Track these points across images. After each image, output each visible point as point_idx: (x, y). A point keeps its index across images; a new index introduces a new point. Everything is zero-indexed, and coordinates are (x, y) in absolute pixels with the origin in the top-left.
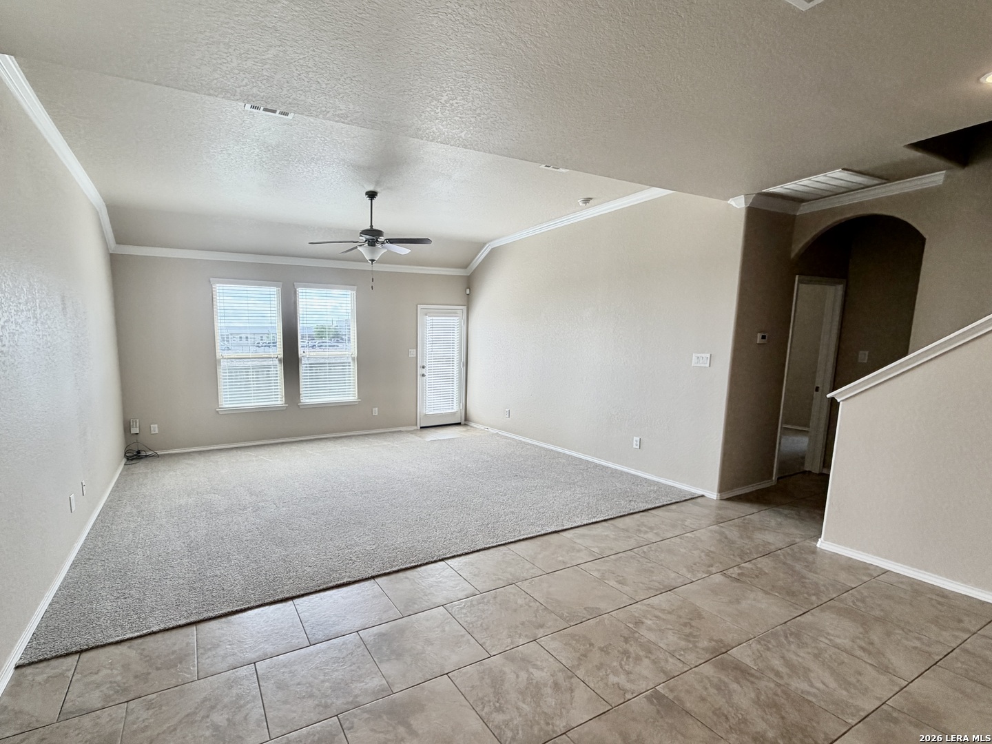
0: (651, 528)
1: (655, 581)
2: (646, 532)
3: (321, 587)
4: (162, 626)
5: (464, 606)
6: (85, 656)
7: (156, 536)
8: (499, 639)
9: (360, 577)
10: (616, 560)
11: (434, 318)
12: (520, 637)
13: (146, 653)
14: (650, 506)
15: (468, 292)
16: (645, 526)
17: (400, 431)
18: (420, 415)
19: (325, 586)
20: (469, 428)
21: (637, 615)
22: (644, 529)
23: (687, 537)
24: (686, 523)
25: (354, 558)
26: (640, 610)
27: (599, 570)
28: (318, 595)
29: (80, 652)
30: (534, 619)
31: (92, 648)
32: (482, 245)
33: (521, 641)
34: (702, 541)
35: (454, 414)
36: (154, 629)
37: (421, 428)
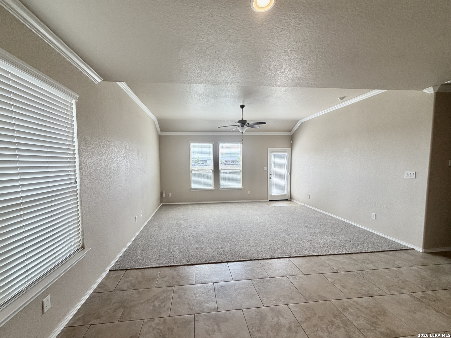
0: (372, 262)
1: (364, 290)
2: (368, 264)
3: (206, 262)
4: (151, 266)
5: (260, 282)
6: (128, 271)
7: (160, 233)
8: (270, 300)
9: (222, 261)
10: (344, 275)
11: (275, 154)
12: (280, 302)
13: (144, 274)
14: (375, 250)
15: (291, 142)
16: (369, 260)
17: (260, 202)
18: (269, 195)
19: (208, 262)
20: (291, 202)
21: (345, 305)
22: (367, 261)
23: (393, 270)
24: (396, 263)
25: (222, 253)
26: (349, 303)
27: (333, 278)
28: (204, 265)
29: (127, 270)
30: (290, 295)
31: (130, 269)
32: (297, 121)
33: (280, 303)
34: (402, 274)
35: (284, 195)
36: (148, 267)
37: (269, 201)
